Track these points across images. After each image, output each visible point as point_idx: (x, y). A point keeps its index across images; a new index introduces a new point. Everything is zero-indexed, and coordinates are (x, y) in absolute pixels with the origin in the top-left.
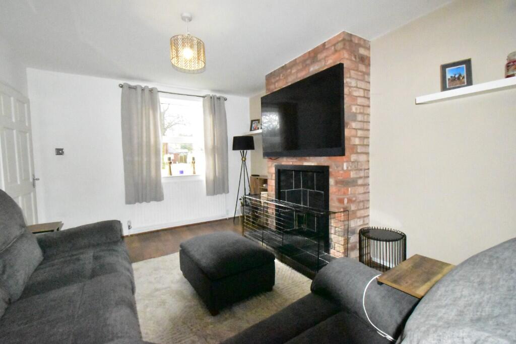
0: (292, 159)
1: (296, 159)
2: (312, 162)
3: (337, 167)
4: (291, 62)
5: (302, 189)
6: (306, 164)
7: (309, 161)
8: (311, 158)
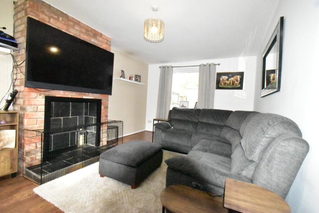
0: (72, 93)
1: (76, 93)
2: (91, 97)
3: (105, 100)
4: (73, 18)
5: (70, 117)
6: (85, 97)
7: (88, 96)
8: (90, 94)
